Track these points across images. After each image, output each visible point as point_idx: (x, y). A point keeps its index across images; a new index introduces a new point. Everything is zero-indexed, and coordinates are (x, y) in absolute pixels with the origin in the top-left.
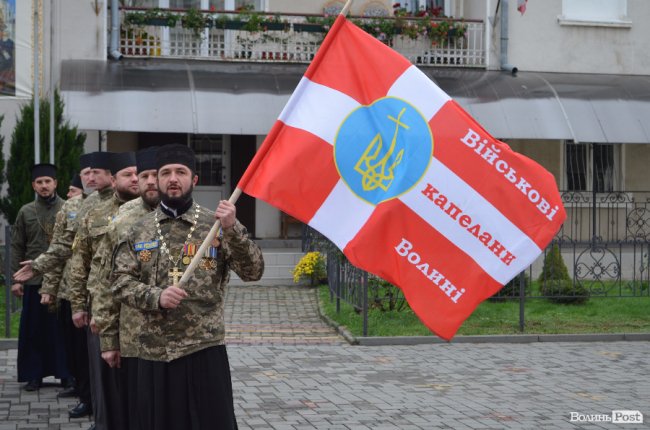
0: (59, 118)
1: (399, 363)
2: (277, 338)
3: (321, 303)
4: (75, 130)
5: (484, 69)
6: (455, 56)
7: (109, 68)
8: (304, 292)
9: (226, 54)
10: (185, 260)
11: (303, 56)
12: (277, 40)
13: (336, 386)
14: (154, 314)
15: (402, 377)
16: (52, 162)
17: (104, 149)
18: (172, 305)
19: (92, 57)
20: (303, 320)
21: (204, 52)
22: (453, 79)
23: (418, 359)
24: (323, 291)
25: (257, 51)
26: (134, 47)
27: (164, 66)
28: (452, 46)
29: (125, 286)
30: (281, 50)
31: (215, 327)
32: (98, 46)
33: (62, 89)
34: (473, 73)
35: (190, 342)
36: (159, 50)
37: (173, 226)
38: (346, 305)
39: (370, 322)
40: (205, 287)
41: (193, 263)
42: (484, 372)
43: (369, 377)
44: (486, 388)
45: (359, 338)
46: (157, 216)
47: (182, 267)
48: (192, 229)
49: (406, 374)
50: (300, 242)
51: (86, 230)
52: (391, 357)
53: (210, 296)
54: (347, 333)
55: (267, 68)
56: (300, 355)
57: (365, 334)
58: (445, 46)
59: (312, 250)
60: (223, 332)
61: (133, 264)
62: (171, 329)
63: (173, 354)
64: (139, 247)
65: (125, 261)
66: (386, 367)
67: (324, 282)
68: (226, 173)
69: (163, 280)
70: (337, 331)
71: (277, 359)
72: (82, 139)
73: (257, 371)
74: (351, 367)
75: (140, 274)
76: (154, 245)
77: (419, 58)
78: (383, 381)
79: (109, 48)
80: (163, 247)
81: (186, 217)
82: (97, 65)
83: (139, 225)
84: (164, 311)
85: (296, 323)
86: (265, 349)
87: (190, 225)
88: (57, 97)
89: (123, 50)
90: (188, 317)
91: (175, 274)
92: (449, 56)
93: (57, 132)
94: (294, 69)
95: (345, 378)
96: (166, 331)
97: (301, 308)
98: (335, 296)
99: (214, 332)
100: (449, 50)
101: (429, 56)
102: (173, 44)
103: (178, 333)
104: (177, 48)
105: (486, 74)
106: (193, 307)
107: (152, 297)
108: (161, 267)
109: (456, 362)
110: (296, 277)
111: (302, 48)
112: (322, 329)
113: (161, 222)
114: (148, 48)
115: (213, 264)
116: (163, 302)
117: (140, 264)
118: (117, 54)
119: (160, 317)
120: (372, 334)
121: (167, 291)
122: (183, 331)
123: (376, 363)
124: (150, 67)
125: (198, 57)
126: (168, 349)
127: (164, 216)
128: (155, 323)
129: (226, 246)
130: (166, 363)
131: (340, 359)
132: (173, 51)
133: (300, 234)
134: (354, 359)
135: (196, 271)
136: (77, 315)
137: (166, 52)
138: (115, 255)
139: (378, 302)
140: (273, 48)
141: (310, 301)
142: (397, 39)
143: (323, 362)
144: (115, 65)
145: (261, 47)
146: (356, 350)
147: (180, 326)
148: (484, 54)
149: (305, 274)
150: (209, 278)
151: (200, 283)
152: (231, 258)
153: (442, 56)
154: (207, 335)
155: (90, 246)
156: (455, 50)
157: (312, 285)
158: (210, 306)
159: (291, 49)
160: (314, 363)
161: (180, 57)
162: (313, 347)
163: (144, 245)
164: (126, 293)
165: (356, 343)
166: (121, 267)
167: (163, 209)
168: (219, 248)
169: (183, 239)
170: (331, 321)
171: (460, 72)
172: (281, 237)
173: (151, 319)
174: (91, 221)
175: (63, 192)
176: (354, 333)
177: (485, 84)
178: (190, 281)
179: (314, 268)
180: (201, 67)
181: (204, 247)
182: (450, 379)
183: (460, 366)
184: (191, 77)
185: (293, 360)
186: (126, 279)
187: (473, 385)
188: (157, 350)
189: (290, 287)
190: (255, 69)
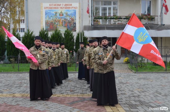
0: (83, 35)
1: (143, 76)
2: (121, 72)
3: (129, 66)
4: (86, 37)
5: (158, 25)
6: (153, 23)
7: (91, 27)
8: (125, 64)
9: (111, 24)
10: (107, 56)
11: (125, 23)
12: (120, 21)
13: (132, 80)
14: (102, 65)
15: (144, 79)
16: (82, 42)
17: (91, 39)
18: (105, 64)
19: (89, 25)
20: (126, 69)
21: (107, 23)
22: (152, 27)
23: (147, 76)
24: (129, 64)
25: (117, 23)
26: (96, 23)
27: (101, 26)
28: (152, 21)
29: (97, 61)
30: (121, 23)
31: (112, 67)
32: (90, 23)
33: (84, 30)
34: (156, 25)
35: (108, 70)
36: (100, 23)
37: (105, 50)
38: (133, 66)
39: (138, 69)
40: (111, 61)
41: (108, 57)
42: (159, 78)
43: (138, 79)
44: (160, 81)
45: (136, 72)
46: (102, 49)
47: (107, 57)
48: (108, 51)
49: (145, 78)
50: (125, 56)
51: (89, 52)
52: (142, 75)
53: (111, 62)
54: (133, 71)
55: (118, 26)
56: (126, 75)
57: (137, 71)
58: (151, 21)
59: (127, 57)
60: (113, 69)
61: (98, 57)
62: (105, 68)
63: (105, 72)
64: (99, 54)
65: (97, 57)
66: (141, 77)
67: (129, 63)
68: (111, 44)
69: (103, 60)
70: (132, 71)
71: (121, 75)
72: (87, 39)
73: (118, 77)
74: (135, 77)
75: (99, 59)
76: (102, 54)
77: (146, 23)
78: (141, 79)
79: (91, 23)
80: (103, 54)
81: (107, 49)
82: (89, 26)
83: (99, 50)
84: (104, 65)
85: (124, 69)
86: (119, 74)
87: (108, 50)
88: (83, 32)
89: (94, 24)
90: (108, 66)
91: (105, 59)
92: (152, 23)
93: (83, 37)
94: (123, 26)
95: (134, 79)
96: (104, 68)
97: (125, 67)
98: (131, 65)
99: (112, 68)
100: (152, 22)
101: (148, 23)
102: (102, 22)
103: (106, 69)
104: (103, 23)
105: (159, 26)
106: (108, 64)
107: (102, 62)
108: (103, 57)
109: (154, 76)
110: (124, 62)
111: (125, 22)
112: (129, 71)
113: (103, 50)
114: (98, 23)
115: (112, 57)
116: (104, 63)
117: (99, 57)
118: (93, 24)
119: (103, 66)
120: (138, 71)
121: (104, 61)
122: (107, 68)
123: (139, 76)
124: (98, 26)
125: (106, 24)
126: (104, 71)
127: (103, 49)
128: (102, 67)
129: (114, 54)
130: (104, 74)
131: (133, 75)
132: (102, 23)
133: (124, 54)
134: (135, 75)
135: (109, 58)
136: (88, 67)
137: (101, 24)
138: (95, 56)
139: (139, 66)
140: (120, 22)
141: (126, 66)
142: (142, 20)
143: (129, 76)
144: (92, 26)
145: (117, 22)
146: (135, 74)
147: (106, 67)
148: (158, 22)
149: (126, 61)
150: (111, 59)
151: (110, 60)
152: (115, 56)
153: (150, 23)
154: (111, 69)
155: (89, 55)
156: (153, 21)
157: (127, 63)
158: (111, 64)
159: (123, 22)
160: (128, 76)
161: (104, 24)
162: (128, 74)
163: (100, 54)
164: (97, 62)
165: (135, 73)
166: (96, 58)
167: (103, 48)
168: (113, 54)
169: (107, 53)
170: (131, 69)
171: (154, 25)
172: (121, 55)
173: (101, 66)
174: (89, 51)
175: (85, 47)
176: (135, 71)
177: (158, 27)
178: (108, 60)
179: (127, 60)
180: (107, 26)
181: (110, 54)
182: (153, 79)
183: (155, 77)
184: (105, 27)
185: (124, 76)
186: (97, 60)
187: (157, 80)
188: (102, 71)
189: (123, 64)
190: (116, 26)
